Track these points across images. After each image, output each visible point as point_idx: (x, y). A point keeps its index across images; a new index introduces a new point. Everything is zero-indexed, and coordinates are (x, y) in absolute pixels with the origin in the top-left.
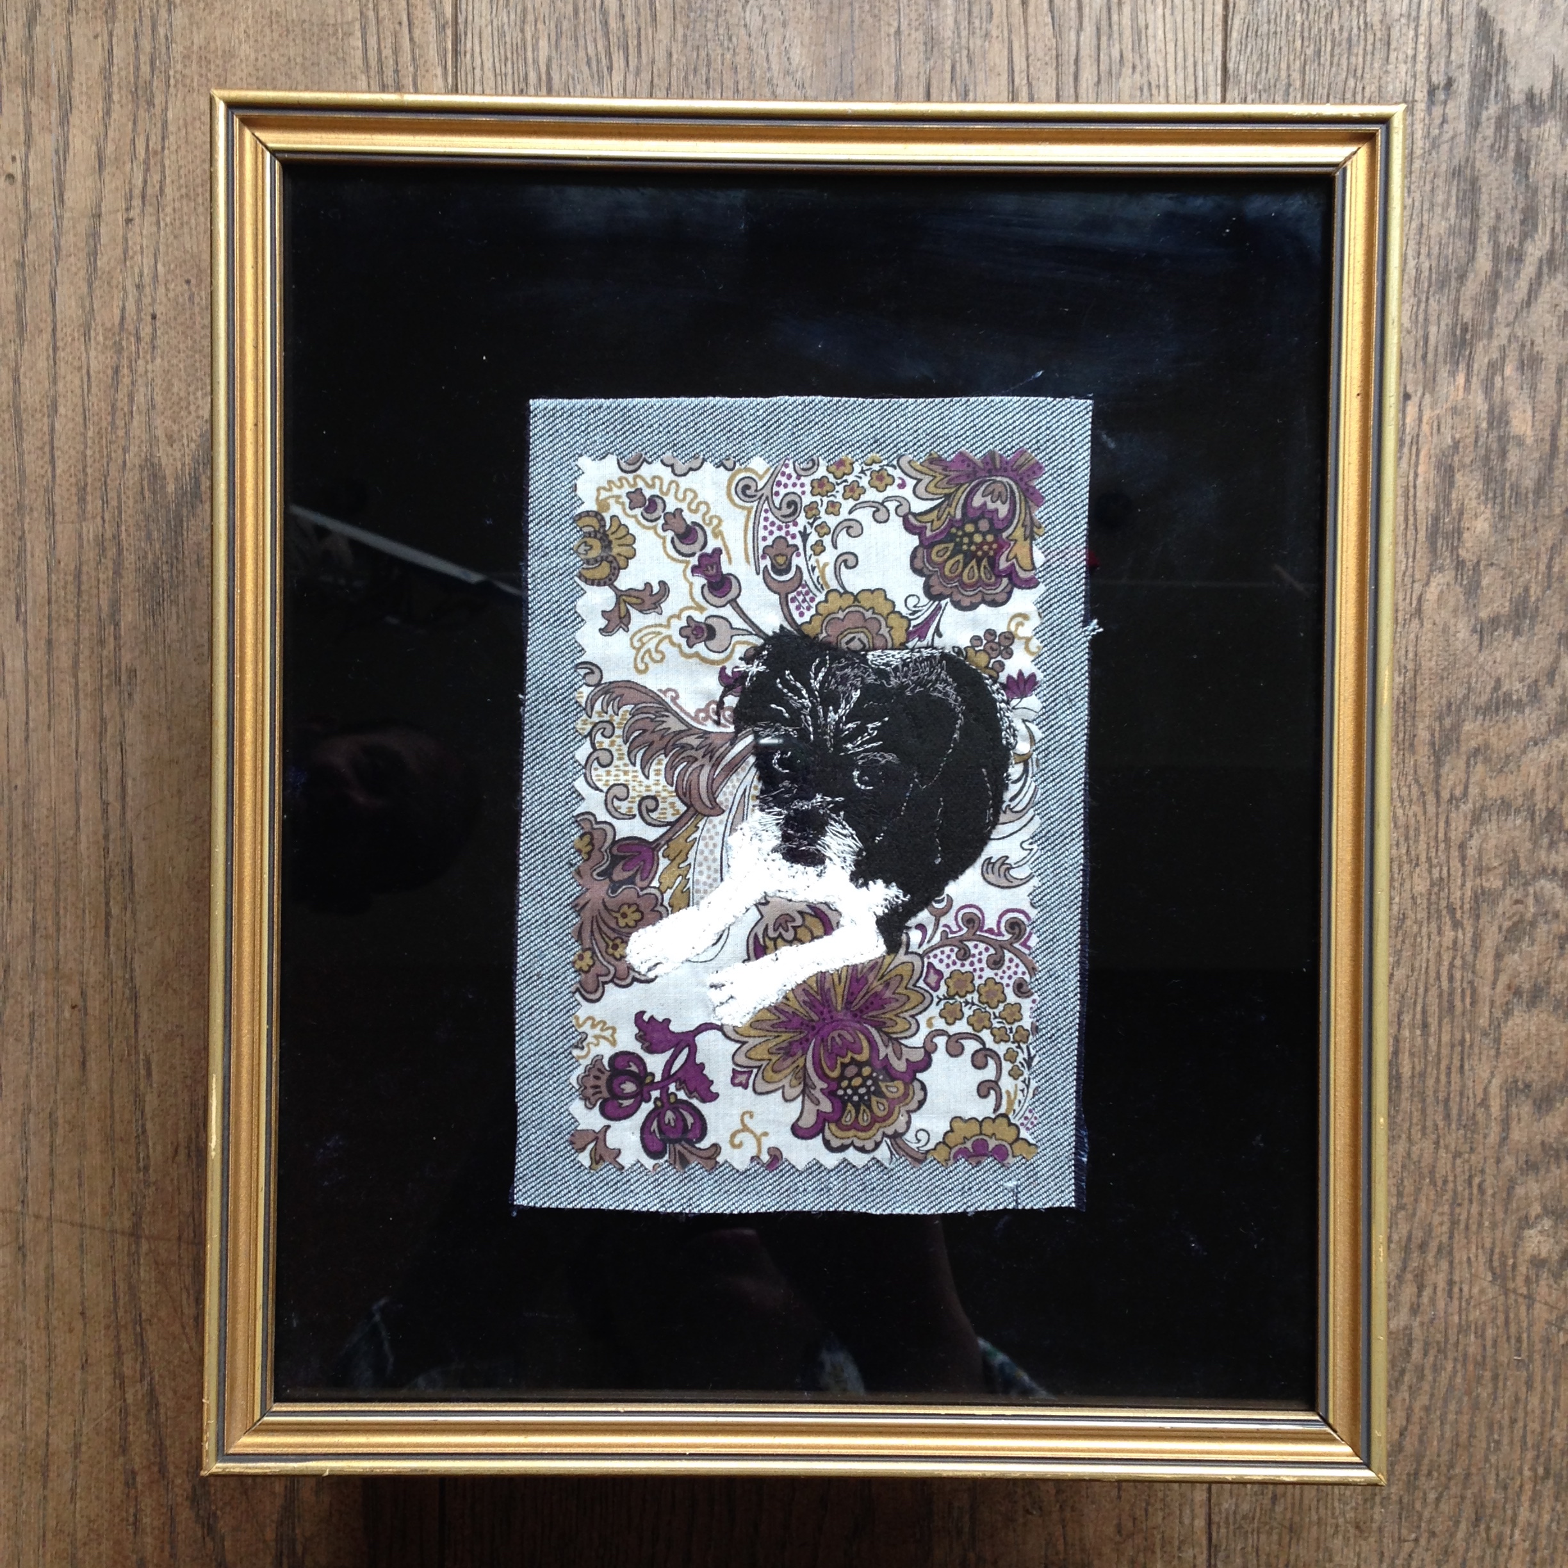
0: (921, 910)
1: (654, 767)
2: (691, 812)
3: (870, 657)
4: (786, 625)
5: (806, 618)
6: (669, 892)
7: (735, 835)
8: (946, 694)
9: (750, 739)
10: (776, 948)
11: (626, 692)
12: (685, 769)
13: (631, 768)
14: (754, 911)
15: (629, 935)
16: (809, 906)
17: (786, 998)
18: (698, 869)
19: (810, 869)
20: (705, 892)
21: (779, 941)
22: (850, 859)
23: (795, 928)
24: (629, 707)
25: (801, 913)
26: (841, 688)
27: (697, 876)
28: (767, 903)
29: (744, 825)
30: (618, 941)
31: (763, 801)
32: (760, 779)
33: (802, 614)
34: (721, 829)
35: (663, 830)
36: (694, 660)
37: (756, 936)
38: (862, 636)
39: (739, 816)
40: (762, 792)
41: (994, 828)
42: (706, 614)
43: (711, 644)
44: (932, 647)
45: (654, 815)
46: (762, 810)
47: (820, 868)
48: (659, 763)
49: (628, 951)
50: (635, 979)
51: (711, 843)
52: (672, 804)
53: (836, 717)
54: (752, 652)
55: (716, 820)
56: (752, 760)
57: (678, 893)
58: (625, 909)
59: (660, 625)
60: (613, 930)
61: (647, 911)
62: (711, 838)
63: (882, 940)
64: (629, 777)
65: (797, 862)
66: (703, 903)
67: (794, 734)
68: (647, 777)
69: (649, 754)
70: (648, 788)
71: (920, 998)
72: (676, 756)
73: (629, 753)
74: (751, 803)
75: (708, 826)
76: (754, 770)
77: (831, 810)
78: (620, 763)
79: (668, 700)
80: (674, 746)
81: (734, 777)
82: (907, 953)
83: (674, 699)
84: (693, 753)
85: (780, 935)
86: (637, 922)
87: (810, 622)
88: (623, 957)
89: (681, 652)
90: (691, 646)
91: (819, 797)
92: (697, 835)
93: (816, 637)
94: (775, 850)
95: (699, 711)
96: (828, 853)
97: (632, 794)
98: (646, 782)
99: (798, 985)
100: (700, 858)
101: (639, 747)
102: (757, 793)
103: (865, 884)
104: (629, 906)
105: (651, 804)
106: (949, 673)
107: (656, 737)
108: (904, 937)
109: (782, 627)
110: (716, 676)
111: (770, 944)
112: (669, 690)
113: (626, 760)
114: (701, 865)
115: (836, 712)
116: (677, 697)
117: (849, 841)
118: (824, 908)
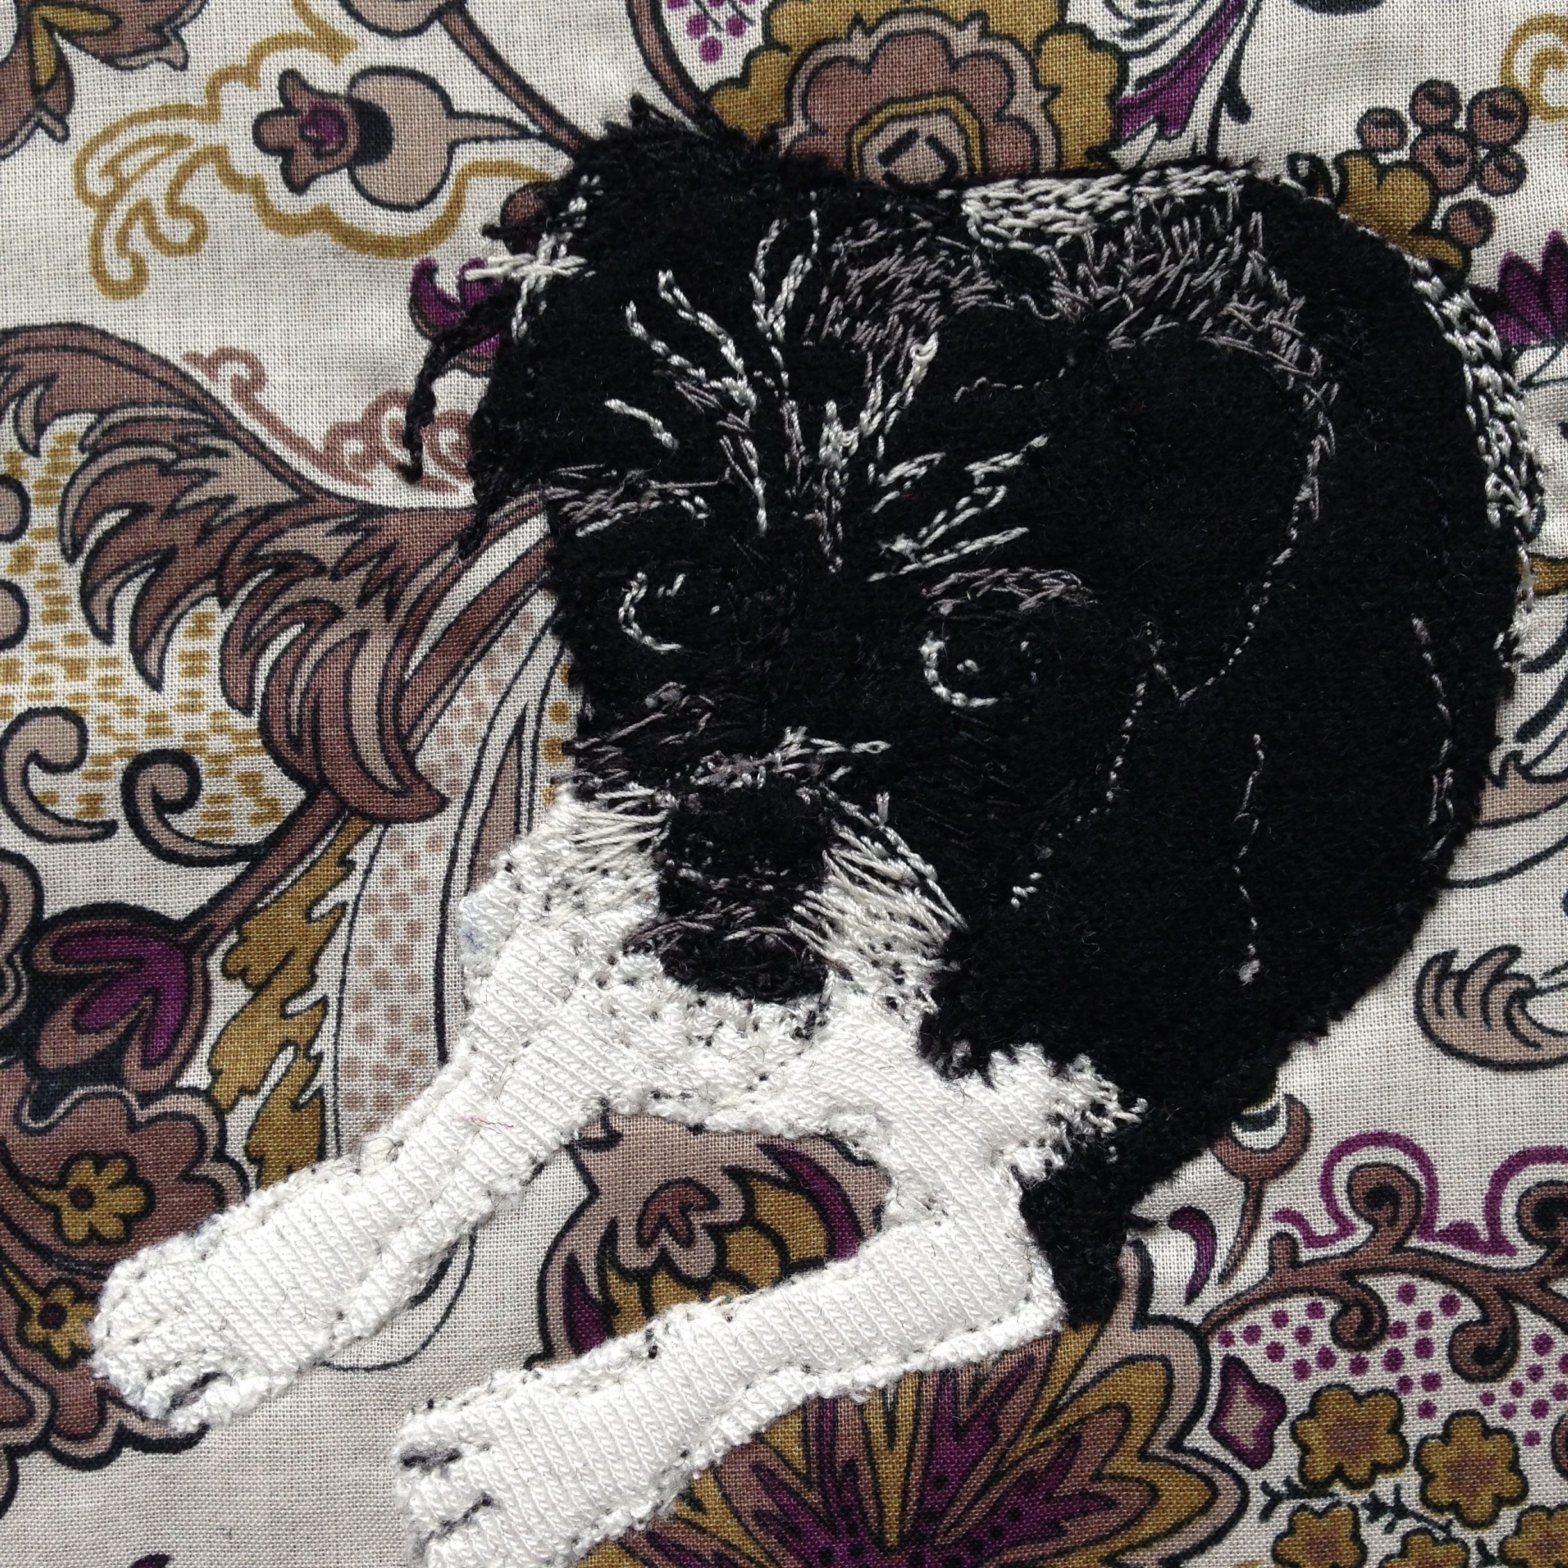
0: (1193, 1154)
1: (181, 643)
2: (323, 808)
3: (972, 207)
4: (653, 94)
5: (730, 65)
6: (248, 1107)
7: (486, 890)
8: (1265, 340)
9: (534, 530)
10: (649, 1310)
11: (63, 363)
12: (298, 650)
13: (94, 649)
14: (564, 1173)
15: (101, 1270)
16: (772, 1148)
17: (690, 1497)
18: (352, 1020)
19: (767, 1012)
20: (385, 1105)
21: (662, 1283)
22: (916, 968)
23: (717, 1233)
24: (78, 424)
25: (738, 1175)
26: (864, 332)
27: (350, 1047)
28: (612, 1139)
29: (520, 851)
30: (63, 1295)
31: (587, 760)
32: (574, 679)
33: (711, 51)
34: (434, 867)
35: (219, 878)
36: (316, 241)
37: (572, 1268)
38: (940, 126)
39: (502, 817)
40: (584, 727)
41: (1458, 840)
42: (352, 63)
43: (372, 175)
44: (1210, 158)
45: (187, 822)
46: (584, 794)
47: (805, 1006)
48: (200, 630)
49: (98, 1332)
50: (125, 1439)
51: (399, 922)
52: (251, 782)
53: (851, 438)
54: (531, 205)
55: (417, 834)
56: (541, 607)
57: (281, 1112)
58: (83, 1173)
59: (184, 111)
60: (44, 1253)
61: (164, 1181)
62: (401, 902)
63: (1044, 1278)
64: (87, 686)
65: (721, 987)
66: (376, 1144)
67: (696, 506)
68: (156, 684)
69: (161, 595)
70: (157, 722)
71: (1196, 1495)
72: (262, 599)
73: (87, 596)
74: (546, 769)
75: (389, 858)
76: (549, 647)
77: (845, 788)
78: (53, 633)
79: (223, 392)
80: (253, 562)
81: (479, 675)
82: (1143, 1320)
83: (246, 390)
84: (322, 587)
85: (664, 1261)
86: (129, 1221)
87: (741, 82)
88: (82, 1353)
89: (265, 208)
90: (297, 187)
91: (793, 739)
92: (346, 892)
93: (770, 138)
94: (634, 943)
95: (341, 432)
96: (836, 952)
97: (98, 745)
98: (149, 700)
99: (735, 1453)
100: (358, 976)
101: (124, 569)
102: (566, 731)
103: (978, 1064)
104: (100, 1162)
105: (171, 782)
106: (1276, 260)
107: (181, 532)
108: (1129, 1262)
109: (638, 104)
110: (402, 298)
111: (625, 1294)
112: (226, 355)
113: (77, 623)
114: (363, 1003)
115: (849, 420)
116: (258, 379)
117: (912, 903)
118: (826, 1156)
